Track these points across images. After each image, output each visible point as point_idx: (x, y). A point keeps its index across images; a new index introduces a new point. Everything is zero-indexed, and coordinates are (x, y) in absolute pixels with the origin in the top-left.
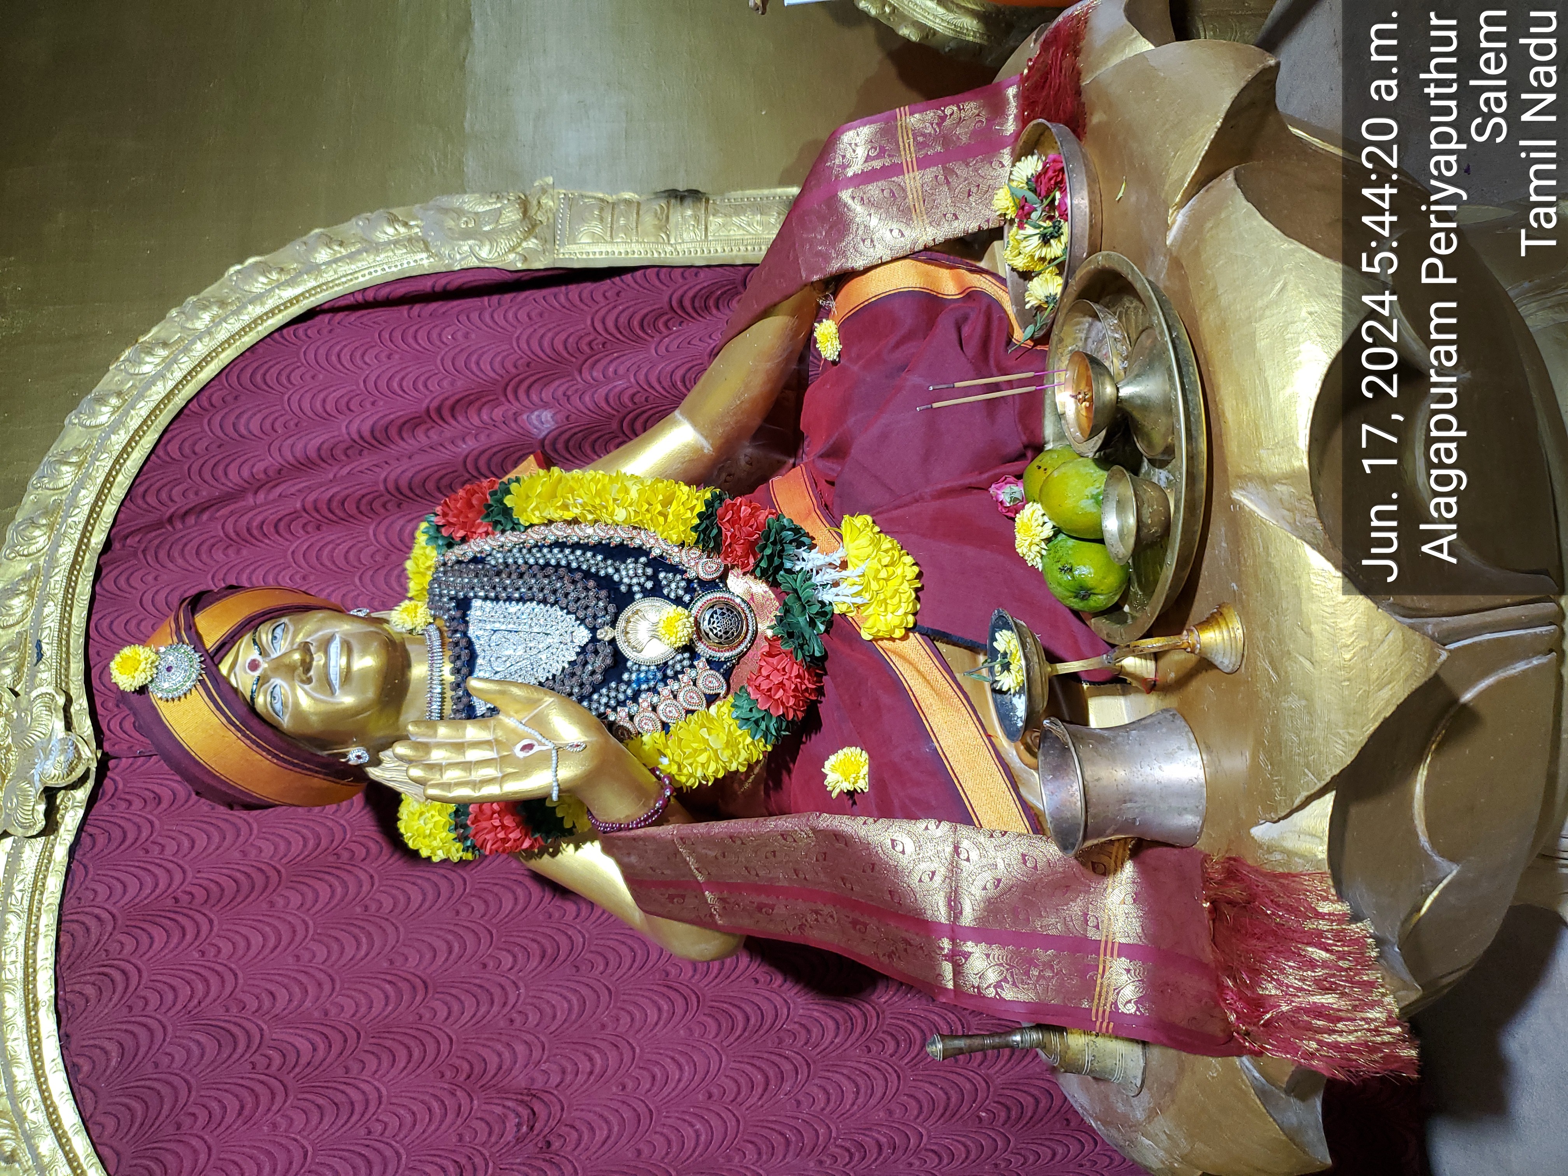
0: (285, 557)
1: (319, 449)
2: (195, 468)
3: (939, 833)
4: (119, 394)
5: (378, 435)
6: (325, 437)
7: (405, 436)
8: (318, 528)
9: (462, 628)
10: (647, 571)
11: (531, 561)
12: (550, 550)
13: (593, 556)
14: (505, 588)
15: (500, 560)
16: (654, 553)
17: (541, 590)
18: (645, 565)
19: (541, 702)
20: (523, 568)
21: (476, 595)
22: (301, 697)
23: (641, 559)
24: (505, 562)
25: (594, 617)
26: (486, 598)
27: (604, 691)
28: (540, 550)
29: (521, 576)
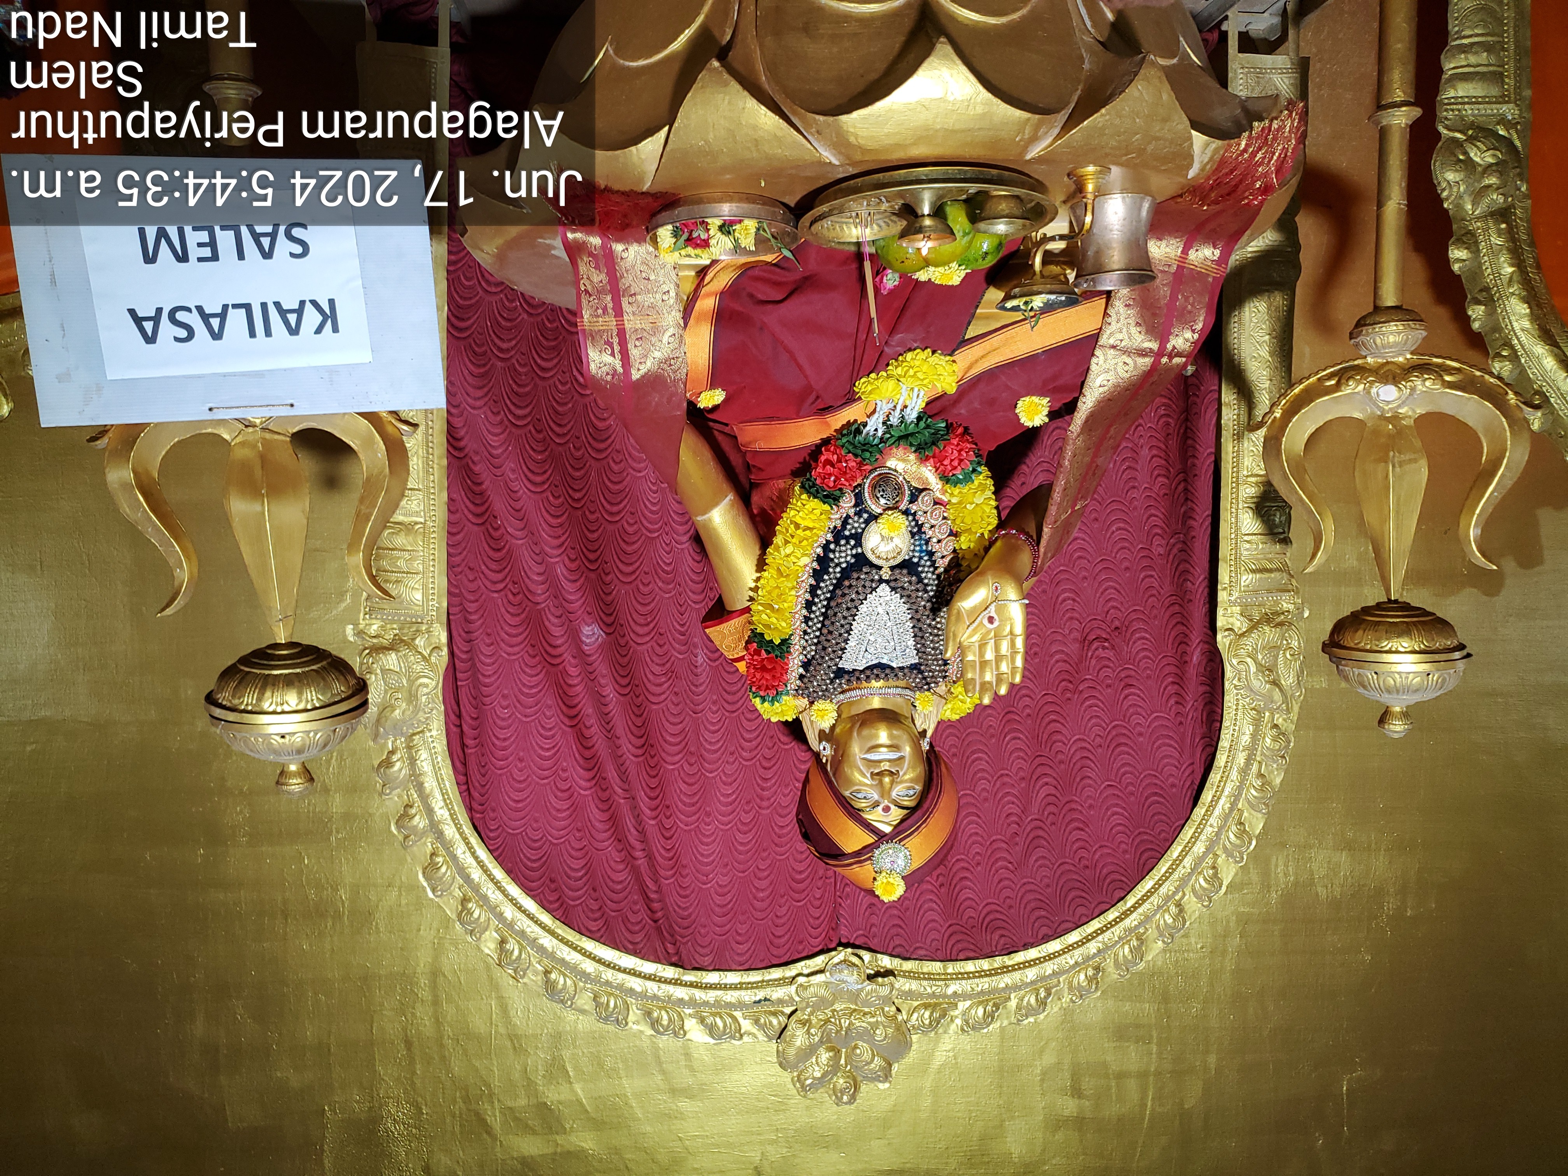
0: (690, 831)
2: (614, 906)
9: (857, 674)
10: (843, 542)
11: (819, 626)
12: (814, 612)
13: (824, 581)
14: (837, 644)
15: (814, 648)
16: (830, 537)
17: (845, 618)
18: (837, 543)
19: (959, 612)
20: (825, 631)
21: (836, 665)
22: (907, 777)
23: (832, 546)
24: (816, 644)
25: (872, 581)
26: (841, 658)
27: (923, 575)
28: (811, 619)
29: (830, 632)
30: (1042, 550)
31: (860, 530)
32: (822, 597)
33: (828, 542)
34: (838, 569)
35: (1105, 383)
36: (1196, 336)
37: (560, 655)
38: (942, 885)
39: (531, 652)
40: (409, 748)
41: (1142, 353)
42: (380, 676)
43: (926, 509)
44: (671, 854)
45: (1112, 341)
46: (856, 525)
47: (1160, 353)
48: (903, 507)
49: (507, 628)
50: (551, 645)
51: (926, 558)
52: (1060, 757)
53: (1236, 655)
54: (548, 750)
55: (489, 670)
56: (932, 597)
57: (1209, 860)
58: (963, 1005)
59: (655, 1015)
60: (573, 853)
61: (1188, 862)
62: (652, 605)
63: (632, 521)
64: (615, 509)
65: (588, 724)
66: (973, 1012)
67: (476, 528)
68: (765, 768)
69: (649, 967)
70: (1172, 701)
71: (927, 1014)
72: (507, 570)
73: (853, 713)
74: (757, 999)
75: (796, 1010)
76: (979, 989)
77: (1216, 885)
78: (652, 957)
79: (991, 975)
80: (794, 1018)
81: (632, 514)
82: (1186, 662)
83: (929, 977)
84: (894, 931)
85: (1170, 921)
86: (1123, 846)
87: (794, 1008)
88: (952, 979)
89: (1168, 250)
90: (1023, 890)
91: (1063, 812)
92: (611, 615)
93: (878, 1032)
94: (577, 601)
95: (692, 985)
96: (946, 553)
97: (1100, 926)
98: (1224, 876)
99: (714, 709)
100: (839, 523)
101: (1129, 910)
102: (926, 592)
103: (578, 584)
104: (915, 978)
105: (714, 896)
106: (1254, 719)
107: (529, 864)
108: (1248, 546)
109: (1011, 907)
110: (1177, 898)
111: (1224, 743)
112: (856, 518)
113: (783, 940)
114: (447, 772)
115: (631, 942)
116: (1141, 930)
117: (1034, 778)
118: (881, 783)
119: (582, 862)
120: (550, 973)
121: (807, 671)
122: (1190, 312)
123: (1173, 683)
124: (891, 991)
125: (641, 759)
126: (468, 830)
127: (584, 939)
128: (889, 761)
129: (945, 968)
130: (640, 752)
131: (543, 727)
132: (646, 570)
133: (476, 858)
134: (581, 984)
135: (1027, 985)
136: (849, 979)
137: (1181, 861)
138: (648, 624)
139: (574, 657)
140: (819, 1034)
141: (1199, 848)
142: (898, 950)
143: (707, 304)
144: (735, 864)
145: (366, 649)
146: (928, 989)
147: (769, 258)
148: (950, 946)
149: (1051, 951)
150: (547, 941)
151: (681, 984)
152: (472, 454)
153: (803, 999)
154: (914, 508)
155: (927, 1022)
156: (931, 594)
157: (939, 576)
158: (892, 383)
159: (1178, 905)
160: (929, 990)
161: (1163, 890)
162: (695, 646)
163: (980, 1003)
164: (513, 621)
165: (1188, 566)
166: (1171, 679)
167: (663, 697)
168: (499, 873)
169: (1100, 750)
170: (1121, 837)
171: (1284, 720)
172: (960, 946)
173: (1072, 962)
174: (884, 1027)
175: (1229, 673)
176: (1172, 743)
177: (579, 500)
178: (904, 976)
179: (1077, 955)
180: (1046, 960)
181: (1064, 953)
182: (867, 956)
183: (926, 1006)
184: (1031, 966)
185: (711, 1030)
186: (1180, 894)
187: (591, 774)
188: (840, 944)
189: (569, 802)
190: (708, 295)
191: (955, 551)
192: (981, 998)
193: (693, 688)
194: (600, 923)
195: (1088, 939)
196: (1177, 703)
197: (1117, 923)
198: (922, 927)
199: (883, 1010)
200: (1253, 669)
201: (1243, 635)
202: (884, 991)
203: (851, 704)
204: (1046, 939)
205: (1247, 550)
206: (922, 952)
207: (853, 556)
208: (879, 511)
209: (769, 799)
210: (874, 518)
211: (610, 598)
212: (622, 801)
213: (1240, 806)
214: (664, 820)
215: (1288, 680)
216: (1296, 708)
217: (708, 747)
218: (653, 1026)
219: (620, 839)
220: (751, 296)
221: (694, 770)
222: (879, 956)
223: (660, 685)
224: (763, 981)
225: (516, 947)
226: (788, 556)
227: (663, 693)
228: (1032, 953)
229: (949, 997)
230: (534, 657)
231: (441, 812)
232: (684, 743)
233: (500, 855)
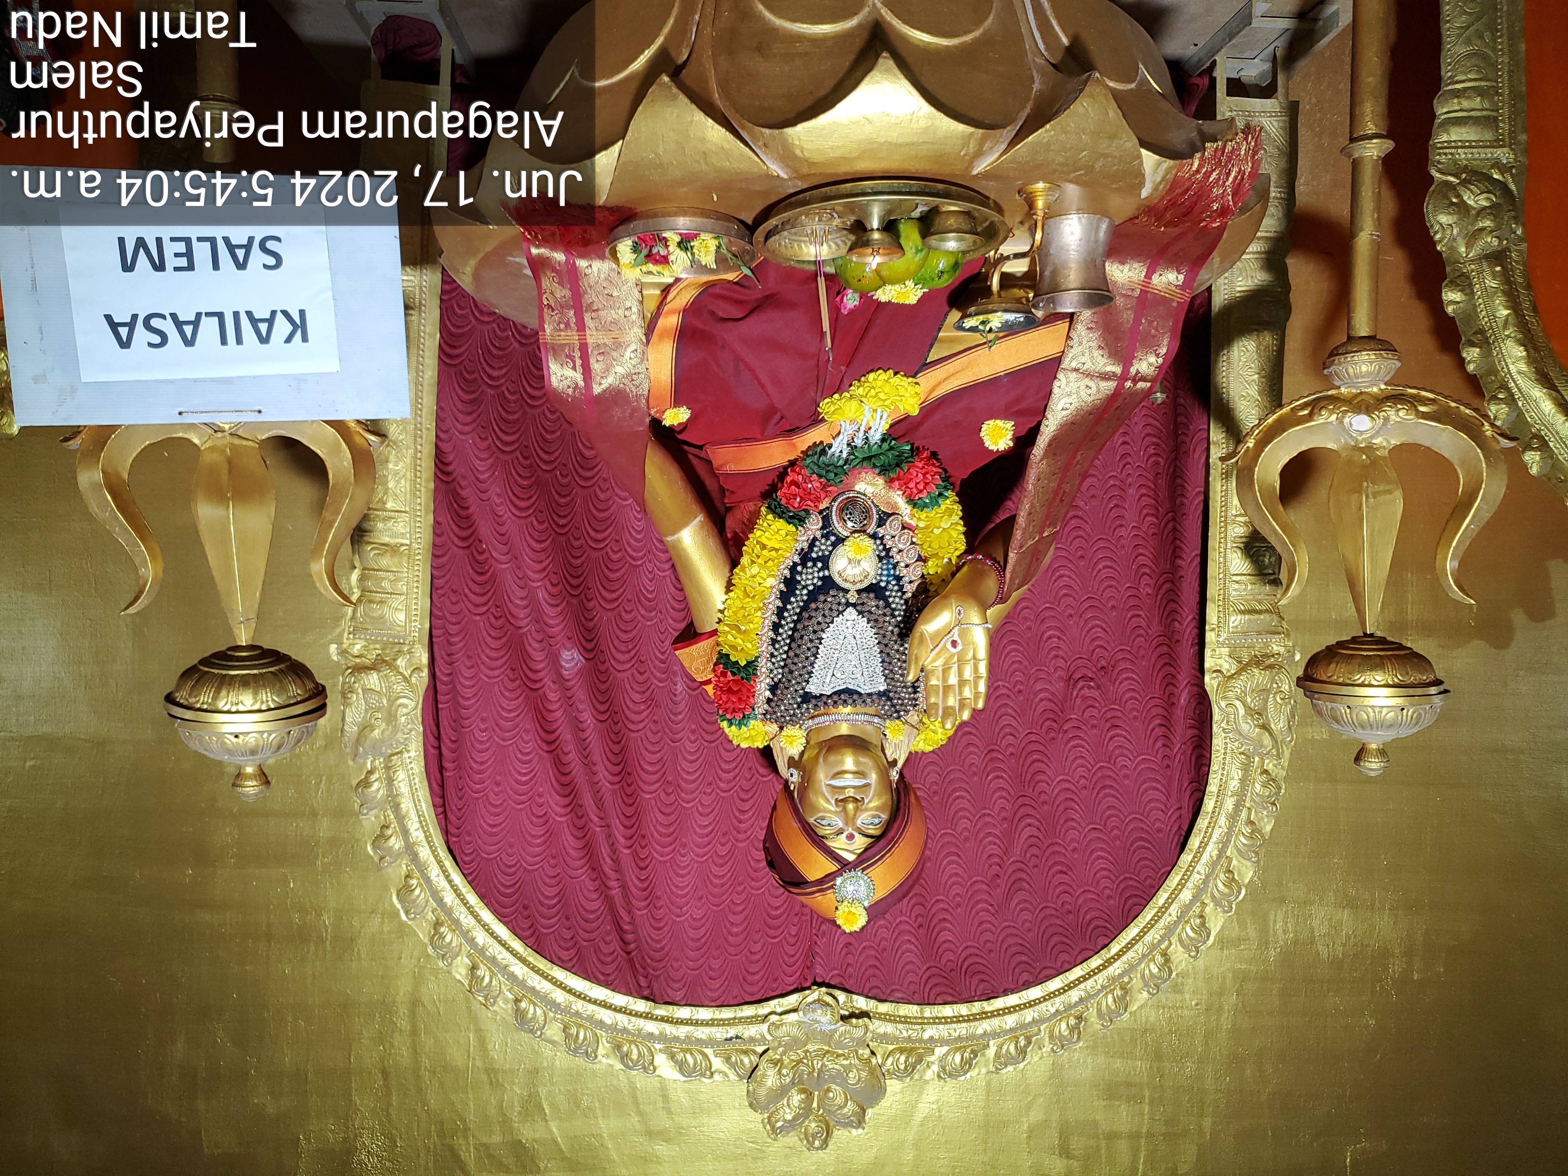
0: (665, 862)
1: (578, 838)
2: (586, 936)
3: (1064, 381)
4: (517, 1001)
5: (567, 792)
6: (568, 833)
7: (567, 771)
8: (643, 837)
9: (824, 699)
10: (810, 564)
11: (786, 648)
12: (780, 634)
13: (790, 603)
14: (804, 667)
15: (780, 671)
16: (797, 559)
17: (811, 641)
18: (804, 566)
19: (922, 635)
20: (791, 654)
21: (803, 689)
22: (872, 805)
23: (799, 568)
24: (783, 667)
25: (839, 604)
26: (808, 682)
27: (891, 600)
28: (778, 642)
29: (797, 655)
30: (1008, 575)
31: (827, 553)
32: (789, 620)
33: (795, 564)
34: (805, 592)
35: (1068, 406)
36: (1160, 360)
37: (540, 680)
38: (920, 926)
39: (511, 676)
40: (388, 768)
41: (1105, 377)
42: (361, 696)
43: (894, 533)
44: (645, 885)
45: (1074, 364)
46: (823, 547)
47: (1124, 377)
48: (870, 531)
49: (488, 651)
50: (531, 670)
51: (894, 582)
52: (1044, 797)
53: (1224, 698)
54: (525, 774)
55: (469, 693)
56: (900, 622)
57: (1196, 909)
58: (940, 1051)
59: (625, 1049)
60: (547, 880)
61: (1174, 910)
62: (634, 632)
63: (616, 549)
64: (600, 536)
65: (566, 750)
66: (950, 1058)
67: (461, 551)
68: (743, 800)
69: (620, 1000)
70: (1159, 744)
71: (902, 1059)
72: (490, 594)
73: (822, 739)
74: (729, 1036)
75: (768, 1049)
76: (957, 1035)
77: (1204, 934)
78: (624, 990)
79: (969, 1021)
80: (766, 1057)
81: (617, 541)
82: (1173, 704)
83: (906, 1020)
84: (871, 971)
85: (1155, 970)
86: (1108, 891)
87: (766, 1047)
88: (929, 1023)
89: (1131, 274)
90: (1004, 934)
91: (1047, 854)
92: (591, 641)
93: (850, 1075)
94: (557, 625)
95: (663, 1019)
96: (913, 578)
97: (1083, 973)
98: (1212, 926)
99: (693, 738)
100: (805, 545)
101: (1112, 958)
102: (894, 616)
103: (559, 609)
104: (890, 1021)
105: (689, 930)
106: (1243, 764)
107: (503, 889)
108: (1236, 586)
109: (991, 951)
110: (1163, 947)
111: (1212, 787)
112: (823, 541)
113: (757, 977)
114: (424, 794)
115: (603, 974)
116: (1126, 979)
117: (1017, 818)
118: (845, 809)
119: (556, 890)
120: (520, 1001)
121: (774, 694)
122: (1154, 337)
123: (1161, 725)
124: (866, 1033)
125: (617, 787)
126: (443, 853)
127: (556, 968)
128: (854, 787)
129: (922, 1012)
130: (617, 779)
131: (521, 752)
132: (629, 597)
133: (450, 882)
134: (552, 1014)
135: (1006, 1032)
136: (823, 1019)
137: (1167, 909)
138: (629, 651)
139: (554, 683)
140: (791, 1075)
141: (1186, 896)
142: (874, 992)
143: (670, 321)
144: (710, 897)
145: (348, 668)
146: (904, 1032)
147: (731, 276)
148: (927, 990)
149: (1032, 998)
150: (519, 969)
151: (651, 1018)
152: (460, 479)
153: (775, 1038)
154: (881, 531)
155: (902, 1067)
156: (899, 619)
157: (906, 601)
158: (854, 404)
159: (1164, 954)
160: (905, 1034)
161: (1148, 938)
162: (675, 674)
163: (957, 1049)
164: (494, 644)
165: (1175, 605)
166: (1158, 722)
167: (641, 726)
168: (472, 898)
169: (1085, 792)
170: (1104, 883)
171: (1274, 765)
172: (937, 990)
173: (1053, 1010)
174: (858, 1070)
175: (1217, 715)
176: (1159, 786)
177: (563, 526)
178: (880, 1019)
179: (1058, 1003)
180: (1026, 1007)
181: (1045, 1000)
182: (842, 996)
183: (902, 1051)
184: (1010, 1012)
185: (682, 1066)
186: (1166, 943)
187: (567, 800)
188: (815, 983)
189: (545, 828)
190: (672, 312)
191: (923, 576)
192: (957, 1044)
193: (672, 717)
194: (573, 952)
195: (1070, 987)
196: (1164, 745)
197: (1100, 971)
198: (899, 969)
199: (857, 1052)
200: (1242, 712)
201: (1231, 677)
202: (858, 1033)
203: (819, 730)
204: (1027, 985)
205: (1235, 590)
206: (899, 995)
207: (819, 578)
208: (846, 534)
209: (745, 832)
210: (840, 541)
211: (591, 624)
212: (598, 829)
213: (1228, 853)
214: (639, 849)
215: (1279, 725)
216: (1287, 754)
217: (685, 776)
218: (622, 1061)
219: (595, 868)
220: (713, 313)
221: (672, 798)
222: (854, 997)
223: (640, 713)
224: (735, 1018)
225: (487, 973)
226: (754, 576)
227: (643, 721)
228: (1012, 1000)
229: (926, 1042)
230: (514, 681)
231: (417, 834)
232: (661, 773)
233: (474, 880)
